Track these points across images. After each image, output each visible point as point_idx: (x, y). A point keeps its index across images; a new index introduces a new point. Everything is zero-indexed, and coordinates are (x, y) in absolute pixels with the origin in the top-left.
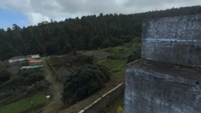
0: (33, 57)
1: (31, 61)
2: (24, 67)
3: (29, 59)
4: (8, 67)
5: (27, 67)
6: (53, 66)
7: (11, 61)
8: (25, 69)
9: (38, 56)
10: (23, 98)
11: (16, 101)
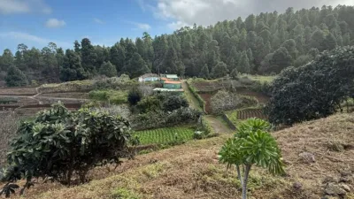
0: (168, 76)
1: (167, 82)
2: (158, 89)
3: (163, 78)
4: (138, 85)
5: (162, 90)
6: (199, 93)
7: (141, 79)
8: (159, 92)
9: (175, 76)
10: (161, 127)
11: (152, 128)
